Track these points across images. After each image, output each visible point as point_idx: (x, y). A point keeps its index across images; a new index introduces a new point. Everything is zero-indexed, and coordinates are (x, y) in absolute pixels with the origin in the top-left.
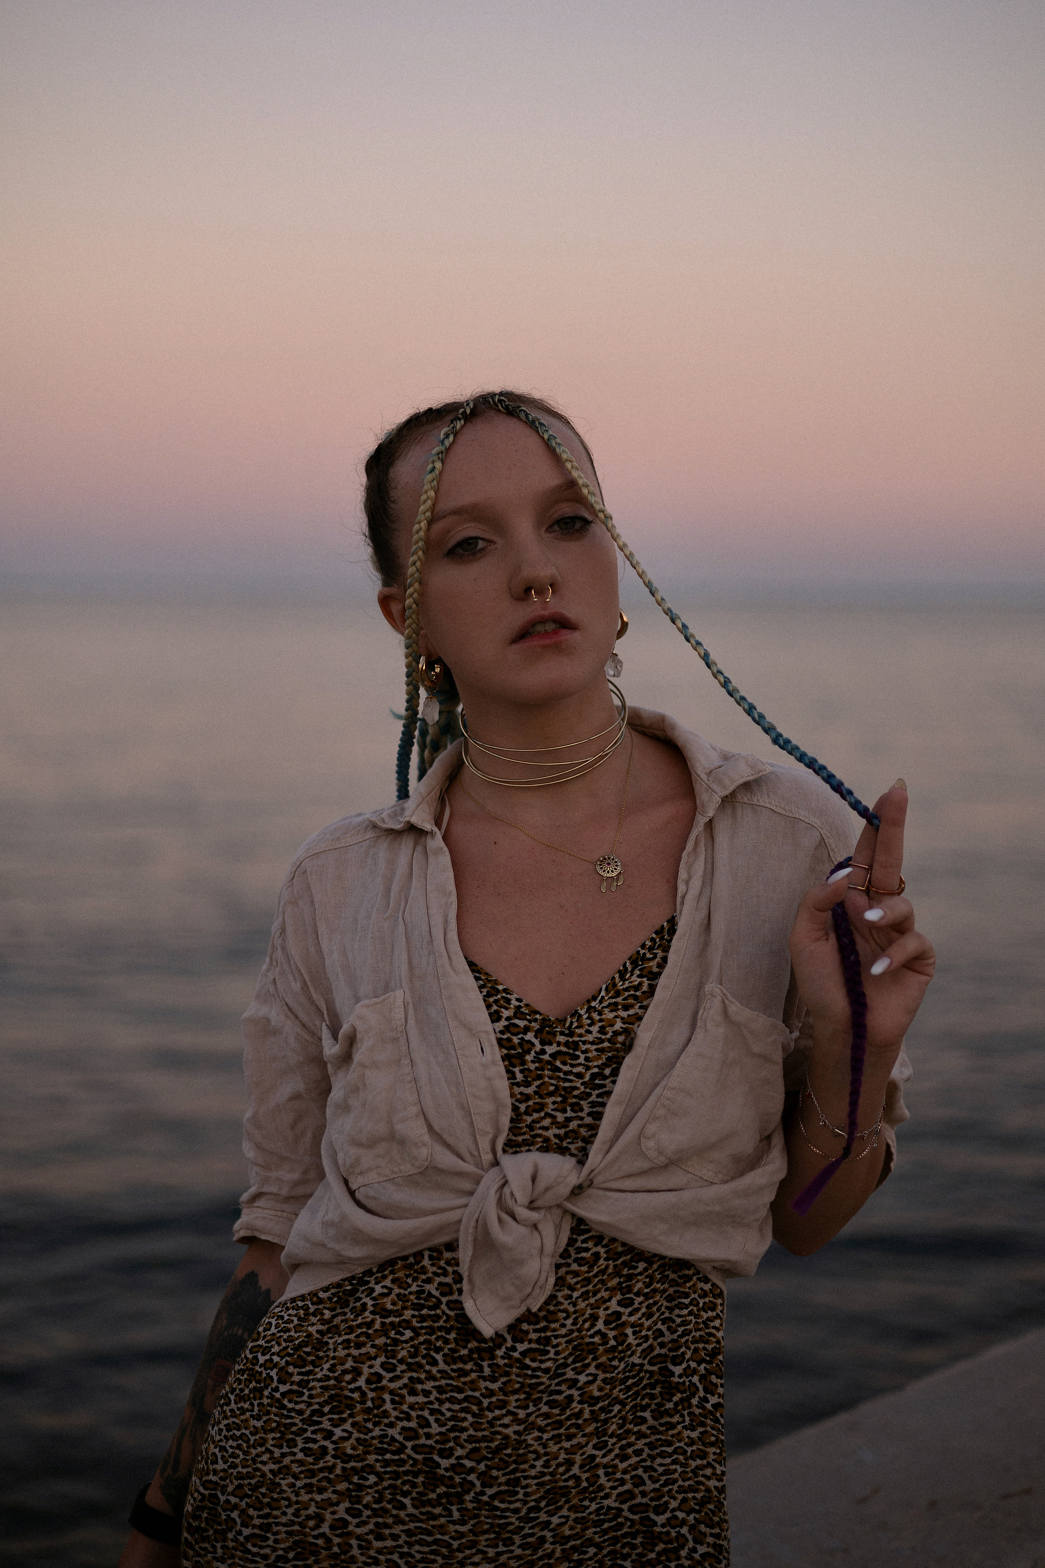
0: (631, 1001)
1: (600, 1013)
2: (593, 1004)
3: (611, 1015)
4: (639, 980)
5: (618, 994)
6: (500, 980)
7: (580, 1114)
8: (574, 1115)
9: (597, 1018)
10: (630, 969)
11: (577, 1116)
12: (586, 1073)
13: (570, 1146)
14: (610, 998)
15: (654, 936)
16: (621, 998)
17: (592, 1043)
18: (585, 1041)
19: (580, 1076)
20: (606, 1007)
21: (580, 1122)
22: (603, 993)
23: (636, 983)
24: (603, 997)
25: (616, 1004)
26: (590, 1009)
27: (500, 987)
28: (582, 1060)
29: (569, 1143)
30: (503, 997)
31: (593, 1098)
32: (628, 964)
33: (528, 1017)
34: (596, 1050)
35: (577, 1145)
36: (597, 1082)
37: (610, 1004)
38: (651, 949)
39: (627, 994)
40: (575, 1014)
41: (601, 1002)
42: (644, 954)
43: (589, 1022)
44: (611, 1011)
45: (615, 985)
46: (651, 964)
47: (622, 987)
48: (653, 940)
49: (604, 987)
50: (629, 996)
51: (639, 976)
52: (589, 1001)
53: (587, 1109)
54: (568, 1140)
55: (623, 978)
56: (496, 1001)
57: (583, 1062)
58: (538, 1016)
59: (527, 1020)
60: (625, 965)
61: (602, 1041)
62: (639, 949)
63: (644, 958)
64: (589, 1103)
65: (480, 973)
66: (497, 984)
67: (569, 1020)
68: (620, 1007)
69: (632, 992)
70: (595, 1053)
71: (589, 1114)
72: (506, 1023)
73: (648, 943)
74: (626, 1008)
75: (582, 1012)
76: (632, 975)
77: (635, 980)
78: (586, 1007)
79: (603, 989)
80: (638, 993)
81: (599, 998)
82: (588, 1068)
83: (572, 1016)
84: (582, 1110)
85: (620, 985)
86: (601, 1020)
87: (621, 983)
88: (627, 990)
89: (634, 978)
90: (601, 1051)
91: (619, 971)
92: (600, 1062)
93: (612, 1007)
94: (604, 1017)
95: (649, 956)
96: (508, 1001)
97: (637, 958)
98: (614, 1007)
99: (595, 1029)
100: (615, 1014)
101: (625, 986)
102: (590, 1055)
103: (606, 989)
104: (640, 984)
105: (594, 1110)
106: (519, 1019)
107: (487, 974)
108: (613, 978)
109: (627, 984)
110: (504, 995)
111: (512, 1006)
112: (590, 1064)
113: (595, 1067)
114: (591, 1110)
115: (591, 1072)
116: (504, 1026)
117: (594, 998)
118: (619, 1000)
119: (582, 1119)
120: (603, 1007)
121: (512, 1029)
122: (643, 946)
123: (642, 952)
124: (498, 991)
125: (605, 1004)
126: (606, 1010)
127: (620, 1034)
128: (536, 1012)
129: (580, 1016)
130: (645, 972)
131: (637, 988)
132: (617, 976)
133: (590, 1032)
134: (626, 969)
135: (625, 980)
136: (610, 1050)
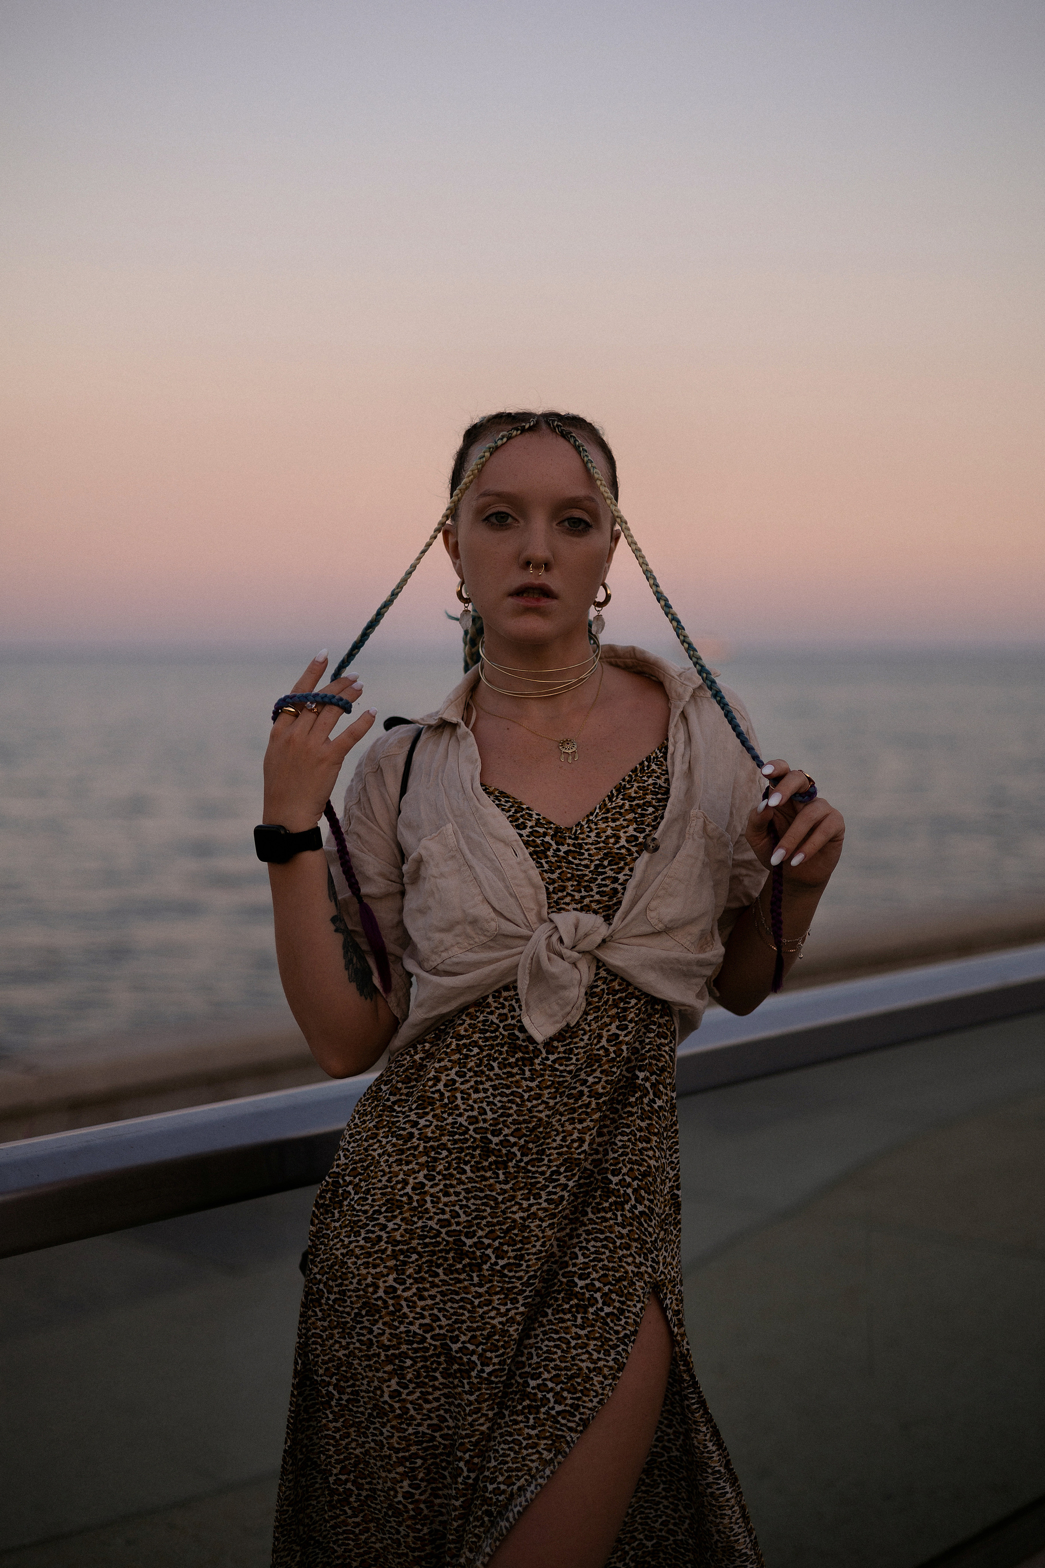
0: (617, 816)
1: (596, 824)
2: (591, 818)
3: (604, 826)
5: (608, 811)
6: (524, 802)
7: (591, 893)
8: (586, 894)
9: (594, 827)
10: (615, 794)
11: (589, 895)
17: (592, 844)
18: (587, 843)
19: (587, 866)
20: (600, 820)
21: (591, 899)
22: (597, 811)
24: (598, 813)
25: (607, 818)
26: (589, 821)
30: (526, 813)
31: (599, 881)
32: (614, 791)
34: (595, 849)
36: (599, 870)
37: (603, 818)
38: (629, 782)
40: (579, 824)
41: (596, 817)
42: (625, 785)
43: (589, 830)
45: (605, 805)
46: (630, 791)
47: (610, 807)
48: (630, 776)
49: (598, 806)
51: (622, 799)
52: (588, 816)
53: (595, 890)
55: (611, 800)
58: (552, 826)
59: (545, 828)
60: (611, 792)
61: (598, 842)
62: (621, 782)
63: (624, 788)
64: (596, 885)
65: (509, 798)
67: (575, 828)
68: (609, 820)
69: (618, 810)
71: (597, 893)
72: (529, 831)
73: (627, 778)
74: (614, 820)
75: (583, 823)
76: (617, 798)
78: (586, 820)
79: (598, 808)
80: (622, 811)
81: (595, 814)
83: (577, 826)
84: (592, 890)
85: (609, 805)
86: (596, 829)
88: (614, 808)
89: (618, 800)
90: (598, 849)
91: (608, 796)
94: (598, 826)
95: (628, 786)
96: (530, 816)
97: (620, 788)
98: (605, 820)
99: (593, 834)
101: (612, 806)
103: (600, 808)
104: (623, 804)
105: (601, 890)
106: (539, 827)
107: (514, 798)
108: (604, 801)
109: (614, 805)
111: (533, 819)
112: (593, 858)
113: (596, 860)
114: (598, 890)
115: (594, 863)
116: (528, 833)
117: (592, 814)
118: (609, 815)
119: (592, 896)
120: (598, 820)
121: (535, 835)
122: (624, 780)
123: (623, 784)
124: (523, 809)
125: (599, 818)
126: (600, 822)
127: (611, 837)
128: (551, 823)
129: (582, 826)
130: (626, 797)
131: (621, 807)
132: (607, 799)
133: (590, 837)
134: (613, 795)
135: (612, 802)
136: (605, 848)
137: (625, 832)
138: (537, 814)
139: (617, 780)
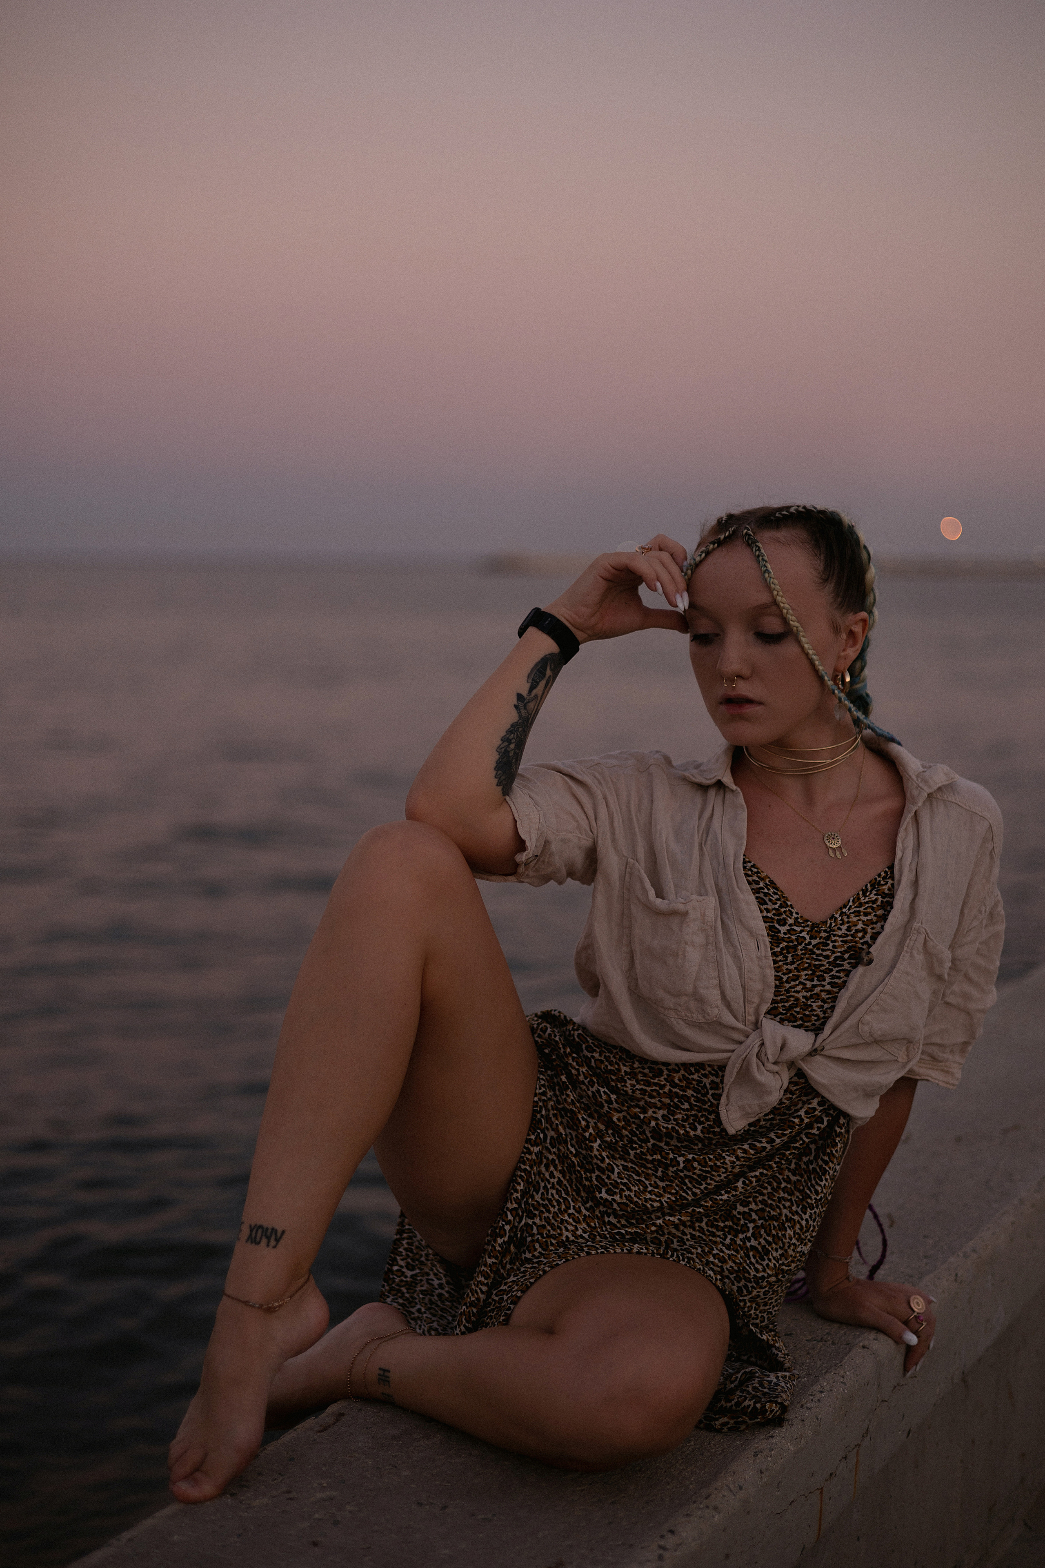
0: (869, 910)
1: (848, 917)
2: (844, 910)
3: (855, 919)
4: (876, 897)
5: (861, 905)
6: (789, 898)
7: (823, 983)
8: (818, 983)
9: (846, 920)
10: (869, 890)
11: (821, 984)
12: (831, 956)
13: (812, 1004)
14: (855, 907)
15: (887, 870)
16: (863, 908)
17: (840, 936)
18: (836, 934)
19: (827, 957)
20: (853, 913)
21: (822, 988)
22: (851, 903)
23: (874, 899)
24: (851, 906)
25: (859, 912)
26: (842, 914)
27: (789, 903)
28: (830, 947)
29: (812, 1002)
30: (789, 910)
31: (834, 973)
32: (869, 886)
33: (802, 925)
34: (841, 941)
35: (817, 1004)
36: (838, 962)
37: (855, 912)
38: (884, 878)
39: (867, 905)
40: (832, 917)
41: (849, 909)
42: (880, 881)
43: (841, 922)
44: (855, 916)
45: (859, 899)
46: (884, 887)
47: (863, 901)
48: (886, 872)
49: (852, 899)
50: (868, 907)
51: (875, 895)
52: (841, 909)
53: (828, 980)
54: (812, 1000)
55: (864, 895)
56: (785, 912)
57: (831, 948)
58: (809, 923)
59: (802, 926)
60: (866, 886)
61: (847, 936)
62: (877, 877)
63: (879, 884)
64: (830, 976)
65: (778, 890)
66: (787, 900)
67: (829, 922)
68: (862, 914)
69: (870, 905)
70: (840, 943)
71: (829, 984)
72: (789, 928)
73: (883, 874)
74: (866, 914)
75: (837, 916)
76: (871, 894)
77: (873, 897)
78: (839, 912)
79: (851, 900)
81: (848, 907)
82: (834, 952)
83: (831, 919)
84: (824, 980)
85: (862, 900)
86: (848, 922)
87: (863, 898)
88: (867, 903)
89: (872, 896)
90: (845, 942)
91: (862, 890)
92: (843, 949)
93: (857, 914)
94: (850, 920)
95: (882, 882)
96: (791, 913)
97: (875, 883)
98: (857, 913)
99: (844, 927)
100: (858, 918)
101: (866, 901)
102: (836, 944)
103: (853, 901)
104: (876, 900)
105: (833, 981)
106: (797, 926)
107: (782, 892)
108: (858, 894)
109: (867, 899)
110: (790, 909)
111: (793, 917)
112: (836, 950)
113: (839, 952)
114: (831, 980)
115: (836, 955)
116: (787, 930)
117: (845, 906)
118: (862, 909)
119: (824, 986)
120: (850, 913)
121: (792, 932)
122: (879, 875)
123: (878, 879)
124: (787, 906)
125: (852, 911)
126: (852, 915)
127: (860, 931)
128: (807, 921)
129: (836, 918)
130: (880, 892)
131: (874, 902)
132: (861, 893)
133: (840, 929)
134: (867, 889)
135: (866, 896)
136: (851, 941)
137: (873, 928)
138: (797, 913)
139: (872, 875)
